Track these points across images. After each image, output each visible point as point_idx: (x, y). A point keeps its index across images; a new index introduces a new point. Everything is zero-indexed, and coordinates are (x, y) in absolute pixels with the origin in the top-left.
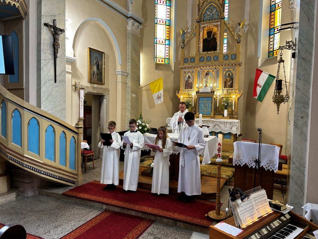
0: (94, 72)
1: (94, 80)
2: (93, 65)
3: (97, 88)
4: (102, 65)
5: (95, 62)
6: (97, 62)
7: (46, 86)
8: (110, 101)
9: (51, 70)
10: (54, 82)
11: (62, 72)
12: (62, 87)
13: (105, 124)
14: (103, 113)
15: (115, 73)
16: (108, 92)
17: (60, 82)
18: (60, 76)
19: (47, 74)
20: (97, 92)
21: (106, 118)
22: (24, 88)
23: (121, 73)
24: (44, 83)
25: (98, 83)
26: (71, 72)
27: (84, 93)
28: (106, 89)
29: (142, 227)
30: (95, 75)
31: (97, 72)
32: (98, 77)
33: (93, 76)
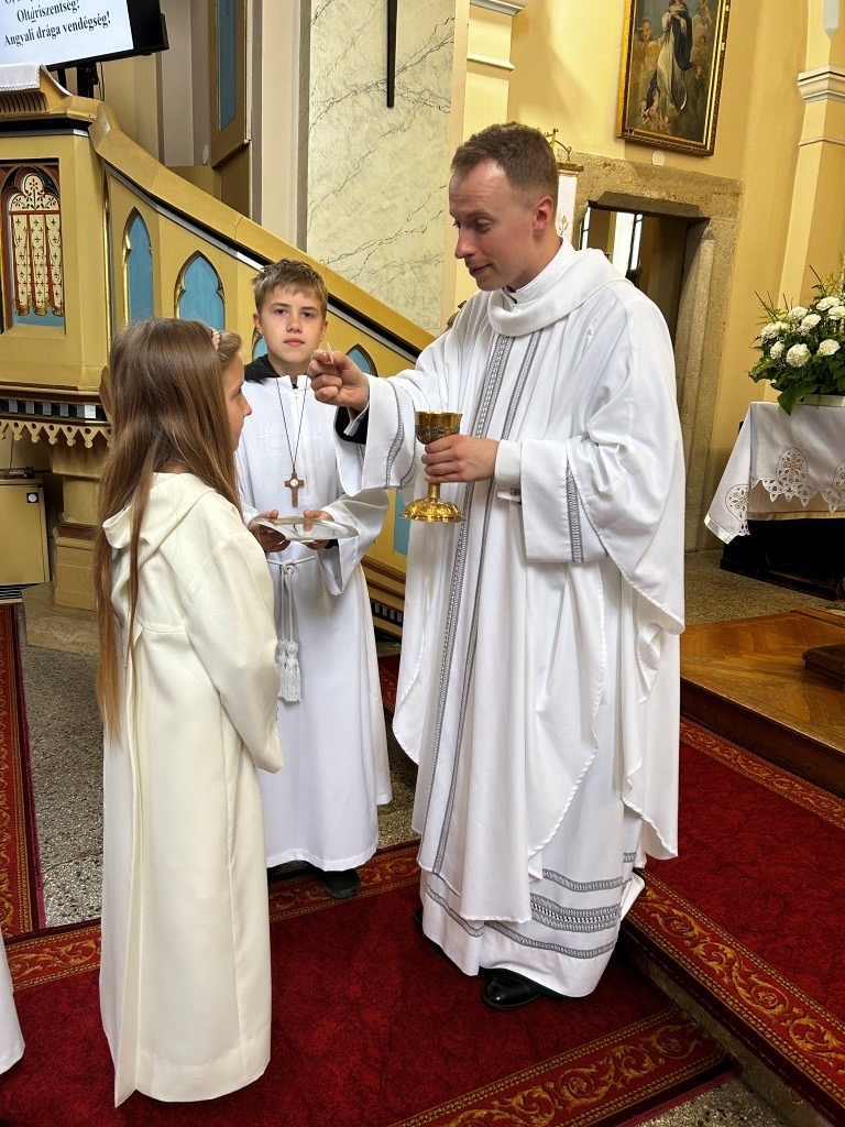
0: (655, 77)
1: (648, 128)
2: (650, 40)
3: (664, 173)
4: (708, 40)
5: (665, 19)
6: (683, 22)
7: (338, 119)
8: (739, 252)
9: (367, 29)
10: (386, 102)
11: (433, 45)
12: (431, 134)
13: (696, 374)
14: (691, 315)
15: (796, 89)
16: (730, 201)
17: (420, 101)
18: (417, 67)
19: (341, 53)
20: (664, 194)
21: (701, 342)
22: (246, 141)
23: (825, 84)
24: (327, 104)
25: (673, 141)
26: (511, 66)
27: (586, 199)
28: (720, 179)
29: (609, 1079)
30: (663, 94)
31: (677, 77)
32: (678, 106)
33: (644, 104)
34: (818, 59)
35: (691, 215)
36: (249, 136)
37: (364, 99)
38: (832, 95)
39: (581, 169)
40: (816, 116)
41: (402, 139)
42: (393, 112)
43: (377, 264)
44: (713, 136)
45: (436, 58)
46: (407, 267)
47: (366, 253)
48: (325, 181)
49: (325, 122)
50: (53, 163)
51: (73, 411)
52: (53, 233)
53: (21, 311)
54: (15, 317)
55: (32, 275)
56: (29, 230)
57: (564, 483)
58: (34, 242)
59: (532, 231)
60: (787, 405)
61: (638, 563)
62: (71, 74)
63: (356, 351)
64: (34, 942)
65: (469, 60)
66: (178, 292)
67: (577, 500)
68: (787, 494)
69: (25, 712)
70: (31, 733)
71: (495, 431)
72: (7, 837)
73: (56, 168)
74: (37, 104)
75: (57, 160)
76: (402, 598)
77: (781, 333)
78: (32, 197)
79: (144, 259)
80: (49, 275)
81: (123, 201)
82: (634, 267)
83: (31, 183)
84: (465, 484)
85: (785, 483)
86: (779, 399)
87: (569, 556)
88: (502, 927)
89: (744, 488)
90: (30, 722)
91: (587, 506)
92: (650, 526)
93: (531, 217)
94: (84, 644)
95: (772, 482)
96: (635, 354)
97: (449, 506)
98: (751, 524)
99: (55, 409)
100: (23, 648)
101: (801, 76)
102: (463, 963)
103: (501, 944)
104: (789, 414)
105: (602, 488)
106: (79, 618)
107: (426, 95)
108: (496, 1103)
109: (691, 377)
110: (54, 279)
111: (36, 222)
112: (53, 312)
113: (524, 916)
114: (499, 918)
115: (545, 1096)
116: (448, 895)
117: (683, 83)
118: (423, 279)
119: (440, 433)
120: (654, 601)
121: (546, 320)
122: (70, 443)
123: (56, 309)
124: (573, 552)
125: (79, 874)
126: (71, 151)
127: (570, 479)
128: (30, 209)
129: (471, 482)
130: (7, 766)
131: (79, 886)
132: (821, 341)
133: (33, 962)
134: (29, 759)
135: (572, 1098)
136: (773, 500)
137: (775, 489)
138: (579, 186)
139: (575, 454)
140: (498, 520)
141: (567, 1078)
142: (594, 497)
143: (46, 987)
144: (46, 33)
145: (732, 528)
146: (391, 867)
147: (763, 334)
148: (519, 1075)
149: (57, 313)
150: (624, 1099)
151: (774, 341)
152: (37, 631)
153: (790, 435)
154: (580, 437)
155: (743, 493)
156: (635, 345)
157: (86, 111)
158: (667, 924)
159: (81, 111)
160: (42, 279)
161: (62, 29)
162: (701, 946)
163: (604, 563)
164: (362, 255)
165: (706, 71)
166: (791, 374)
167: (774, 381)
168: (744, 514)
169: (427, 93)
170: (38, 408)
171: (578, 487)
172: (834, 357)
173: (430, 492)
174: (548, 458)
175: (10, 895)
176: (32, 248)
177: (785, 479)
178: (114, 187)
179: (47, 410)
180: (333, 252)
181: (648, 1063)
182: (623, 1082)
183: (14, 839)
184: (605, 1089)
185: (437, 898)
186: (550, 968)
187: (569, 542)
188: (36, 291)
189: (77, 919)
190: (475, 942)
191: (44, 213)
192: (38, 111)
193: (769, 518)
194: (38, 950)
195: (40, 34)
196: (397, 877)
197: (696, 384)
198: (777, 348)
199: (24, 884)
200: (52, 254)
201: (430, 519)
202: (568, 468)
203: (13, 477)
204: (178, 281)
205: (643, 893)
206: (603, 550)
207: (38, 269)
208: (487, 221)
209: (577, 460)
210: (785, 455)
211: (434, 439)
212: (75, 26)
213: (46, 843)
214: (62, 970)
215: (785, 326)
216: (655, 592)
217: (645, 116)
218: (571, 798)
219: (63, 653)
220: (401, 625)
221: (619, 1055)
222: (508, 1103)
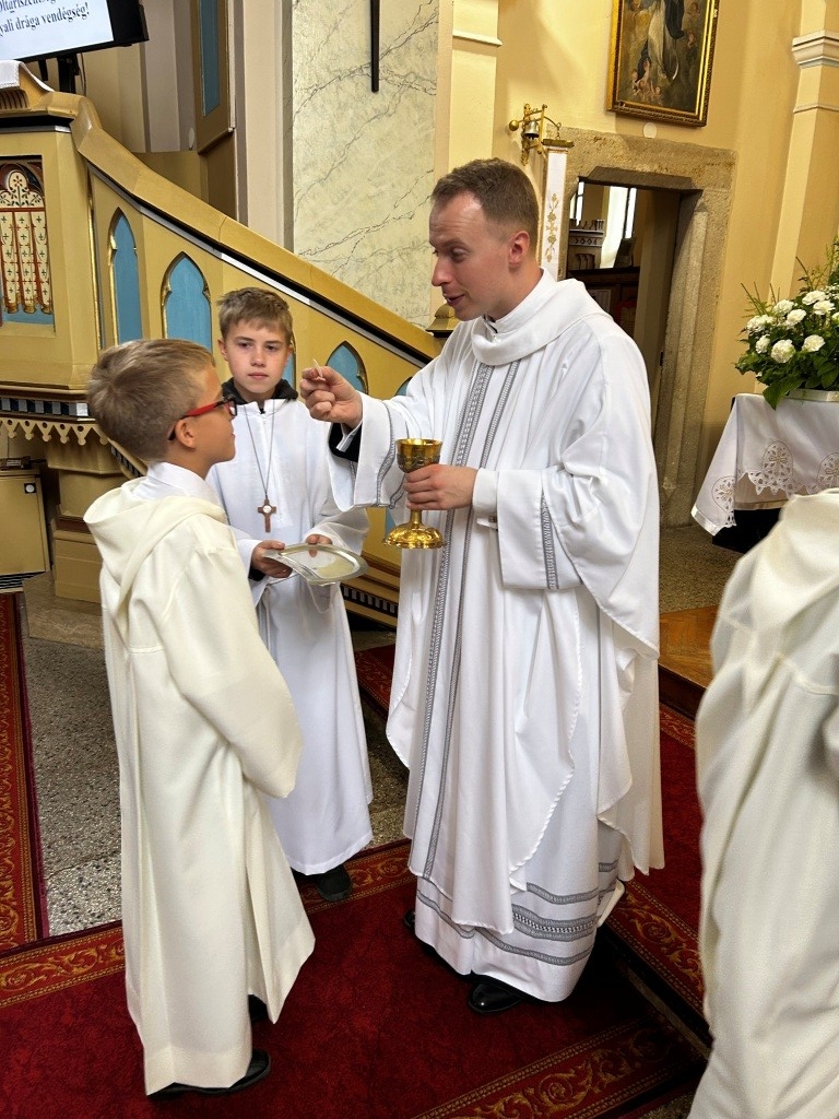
0: (647, 45)
1: (639, 100)
2: (641, 8)
3: (656, 145)
4: (700, 7)
7: (322, 106)
8: (731, 225)
9: (349, 12)
10: (370, 87)
11: (417, 26)
12: (417, 116)
13: (689, 349)
14: (684, 289)
15: (790, 54)
16: (723, 171)
17: (406, 85)
18: (402, 50)
19: (323, 37)
20: (656, 167)
21: (694, 316)
22: (230, 129)
23: (820, 50)
24: (311, 91)
25: (664, 112)
26: (498, 42)
27: (577, 174)
28: (712, 150)
29: (587, 1084)
30: (654, 64)
31: (668, 46)
32: (669, 76)
33: (635, 75)
34: (813, 25)
35: (684, 187)
36: (233, 124)
37: (348, 84)
38: (826, 61)
39: (571, 145)
40: (811, 81)
41: (387, 124)
42: (378, 97)
43: (365, 252)
44: (706, 106)
45: (421, 39)
46: (395, 254)
47: (353, 241)
48: (310, 171)
49: (308, 109)
50: (36, 160)
51: (65, 409)
52: (39, 230)
53: (10, 308)
54: (5, 315)
55: (19, 272)
56: (15, 228)
57: (538, 513)
58: (20, 240)
59: (507, 262)
60: (772, 398)
61: (612, 592)
62: (52, 65)
63: (343, 348)
64: (39, 951)
65: (455, 37)
66: (165, 293)
67: (551, 530)
68: (773, 488)
69: (28, 710)
70: (34, 731)
71: (473, 460)
72: (12, 842)
73: (40, 165)
74: (17, 99)
75: (40, 157)
76: (396, 590)
77: (767, 326)
78: (16, 194)
79: (129, 259)
80: (37, 272)
81: (107, 202)
82: (629, 235)
83: (15, 180)
84: (444, 513)
85: (770, 476)
86: (765, 393)
87: (544, 584)
88: (489, 934)
89: (731, 480)
90: (33, 719)
91: (561, 535)
92: (626, 556)
93: (506, 250)
94: (84, 636)
95: (758, 475)
96: (608, 388)
97: (430, 531)
98: (738, 515)
99: (48, 407)
100: (25, 640)
101: (795, 42)
102: (456, 961)
103: (485, 948)
104: (774, 408)
105: (575, 519)
106: (79, 610)
107: (412, 78)
108: (478, 1110)
109: (684, 351)
110: (42, 277)
111: (22, 220)
112: (42, 310)
113: (507, 929)
114: (485, 926)
115: (525, 1102)
116: (439, 899)
117: (674, 53)
118: (412, 266)
119: (421, 463)
120: (628, 629)
121: (523, 351)
122: (64, 440)
123: (45, 306)
124: (548, 580)
125: (81, 880)
126: (53, 148)
127: (545, 510)
128: (15, 206)
129: (451, 511)
130: (10, 767)
131: (81, 892)
132: (806, 335)
133: (37, 972)
134: (31, 759)
135: (550, 1104)
136: (759, 492)
137: (761, 482)
138: (569, 161)
139: (550, 485)
140: (477, 544)
141: (548, 1082)
142: (568, 527)
143: (49, 998)
144: (25, 24)
145: (719, 520)
146: (382, 868)
147: (750, 326)
148: (501, 1081)
149: (44, 311)
150: (600, 1105)
151: (760, 335)
152: (38, 623)
153: (775, 429)
154: (556, 468)
155: (729, 485)
156: (608, 380)
157: (65, 108)
158: (645, 930)
159: (61, 107)
160: (29, 276)
161: (41, 20)
162: (677, 953)
163: (579, 589)
164: (350, 244)
165: (698, 39)
166: (776, 369)
167: (760, 374)
168: (730, 505)
169: (412, 76)
170: (31, 405)
171: (553, 517)
172: (818, 353)
173: (412, 517)
174: (523, 488)
175: (14, 903)
176: (18, 246)
177: (771, 472)
178: (97, 186)
179: (39, 408)
180: (320, 242)
181: (625, 1068)
182: (600, 1087)
183: (18, 843)
184: (583, 1094)
185: (428, 902)
186: (531, 976)
187: (544, 569)
188: (25, 288)
189: (80, 927)
190: (466, 943)
191: (29, 210)
192: (19, 109)
193: (757, 508)
194: (42, 960)
195: (20, 25)
196: (388, 878)
197: (689, 359)
198: (763, 342)
199: (28, 891)
200: (39, 251)
201: (412, 546)
202: (542, 499)
203: (11, 468)
204: (164, 283)
205: (623, 898)
206: (576, 578)
207: (25, 267)
208: (461, 251)
209: (552, 491)
210: (771, 449)
211: (414, 469)
212: (55, 17)
213: (49, 847)
214: (65, 979)
215: (770, 320)
216: (630, 620)
217: (636, 88)
218: (550, 815)
219: (65, 645)
220: (395, 615)
221: (597, 1059)
222: (489, 1110)
